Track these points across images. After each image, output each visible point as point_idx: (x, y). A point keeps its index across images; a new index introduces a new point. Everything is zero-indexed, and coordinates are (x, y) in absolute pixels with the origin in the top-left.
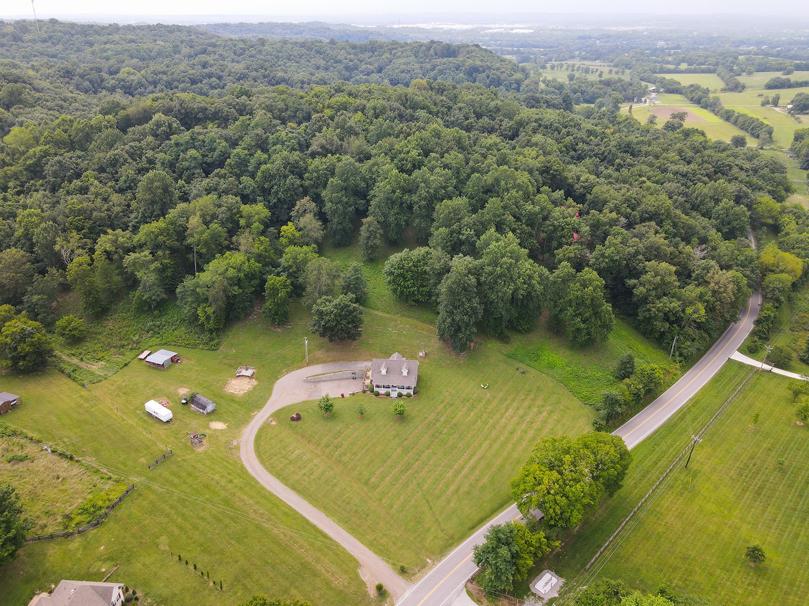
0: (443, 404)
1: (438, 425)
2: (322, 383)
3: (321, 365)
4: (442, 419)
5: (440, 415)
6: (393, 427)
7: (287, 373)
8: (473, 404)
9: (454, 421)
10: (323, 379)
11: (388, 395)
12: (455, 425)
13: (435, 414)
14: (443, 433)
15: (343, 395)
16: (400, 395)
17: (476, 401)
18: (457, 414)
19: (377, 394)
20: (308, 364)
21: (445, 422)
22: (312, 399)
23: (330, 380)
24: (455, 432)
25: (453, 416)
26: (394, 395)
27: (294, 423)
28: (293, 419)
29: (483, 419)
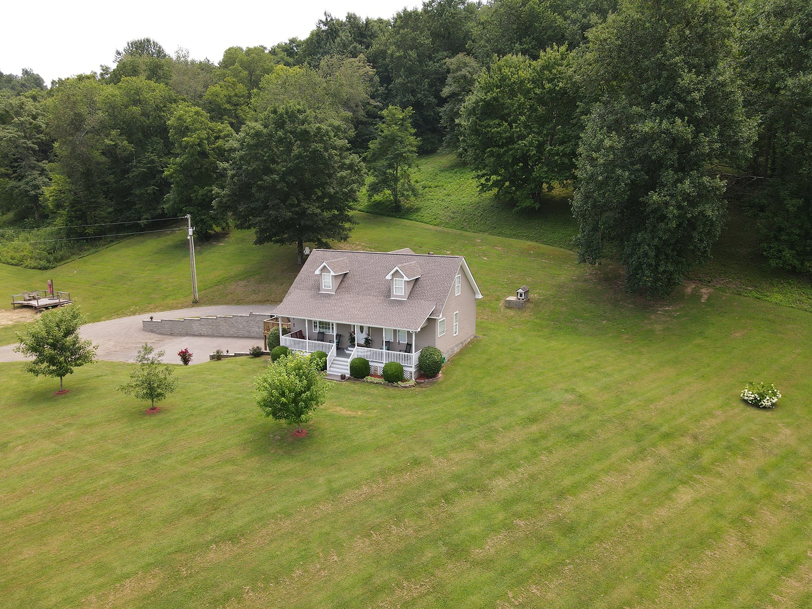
0: (534, 428)
1: (466, 505)
2: (185, 339)
4: (500, 483)
5: (498, 464)
6: (229, 468)
8: (696, 456)
9: (566, 508)
12: (569, 530)
13: (471, 455)
14: (477, 553)
15: (185, 357)
16: (360, 371)
17: (711, 444)
18: (592, 478)
21: (507, 504)
24: (554, 569)
25: (567, 482)
29: (760, 538)
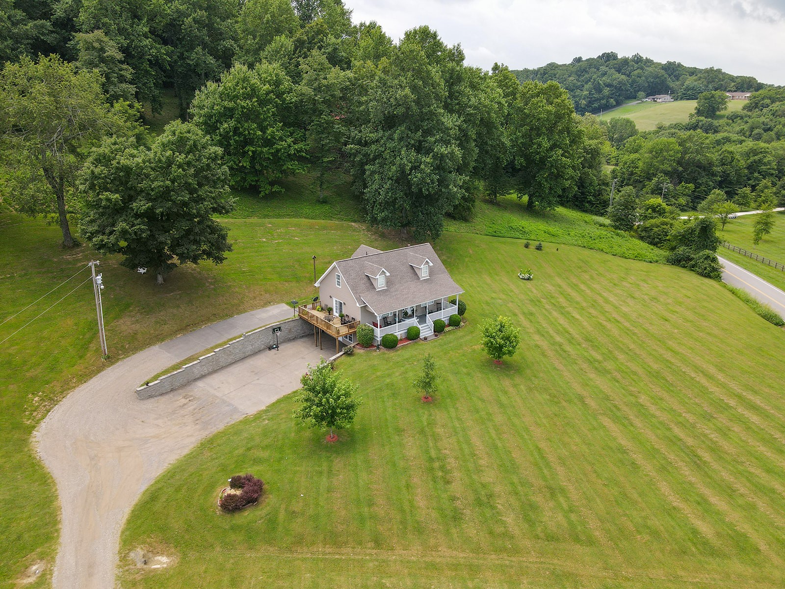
0: (521, 317)
1: (570, 350)
2: (200, 384)
3: (155, 349)
4: (559, 339)
7: (54, 402)
8: (554, 304)
9: (577, 336)
10: (197, 372)
11: (413, 336)
12: (589, 340)
14: (599, 359)
16: (439, 328)
17: (548, 298)
18: (560, 324)
19: (390, 344)
20: (111, 359)
21: (571, 342)
22: (221, 427)
23: (215, 371)
24: (610, 351)
25: (561, 329)
26: (426, 330)
27: (248, 515)
28: (231, 506)
29: (603, 318)
